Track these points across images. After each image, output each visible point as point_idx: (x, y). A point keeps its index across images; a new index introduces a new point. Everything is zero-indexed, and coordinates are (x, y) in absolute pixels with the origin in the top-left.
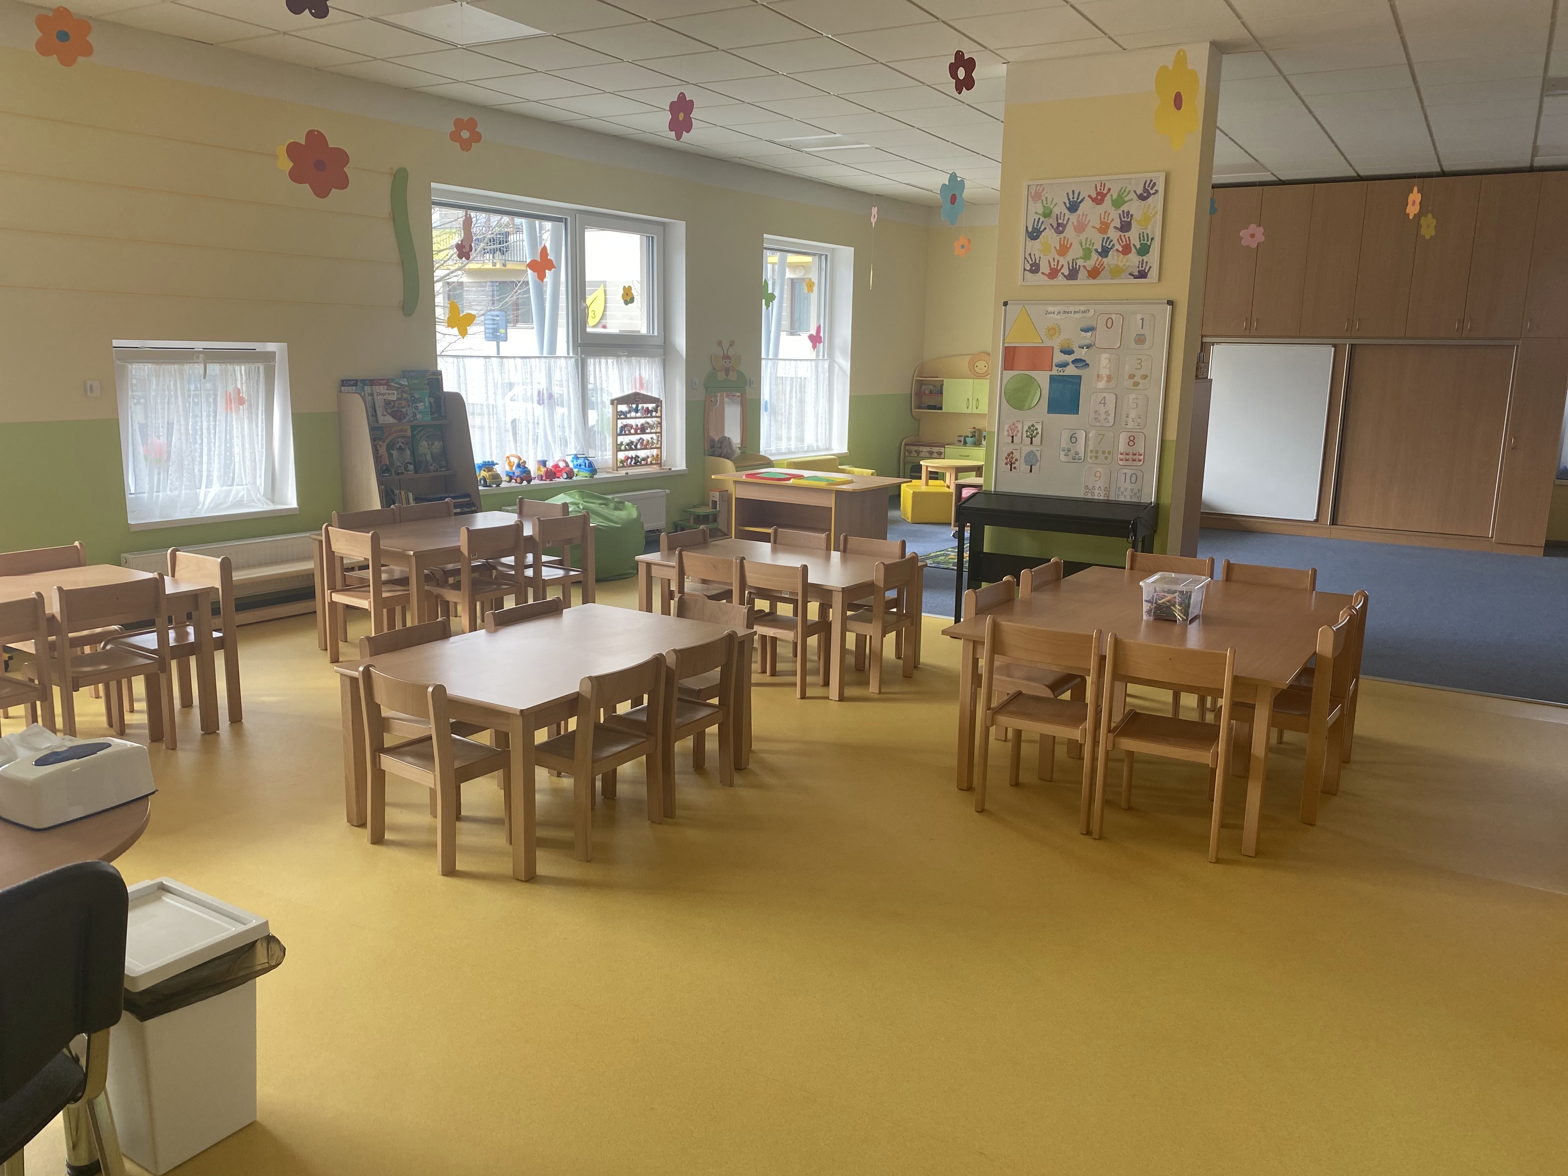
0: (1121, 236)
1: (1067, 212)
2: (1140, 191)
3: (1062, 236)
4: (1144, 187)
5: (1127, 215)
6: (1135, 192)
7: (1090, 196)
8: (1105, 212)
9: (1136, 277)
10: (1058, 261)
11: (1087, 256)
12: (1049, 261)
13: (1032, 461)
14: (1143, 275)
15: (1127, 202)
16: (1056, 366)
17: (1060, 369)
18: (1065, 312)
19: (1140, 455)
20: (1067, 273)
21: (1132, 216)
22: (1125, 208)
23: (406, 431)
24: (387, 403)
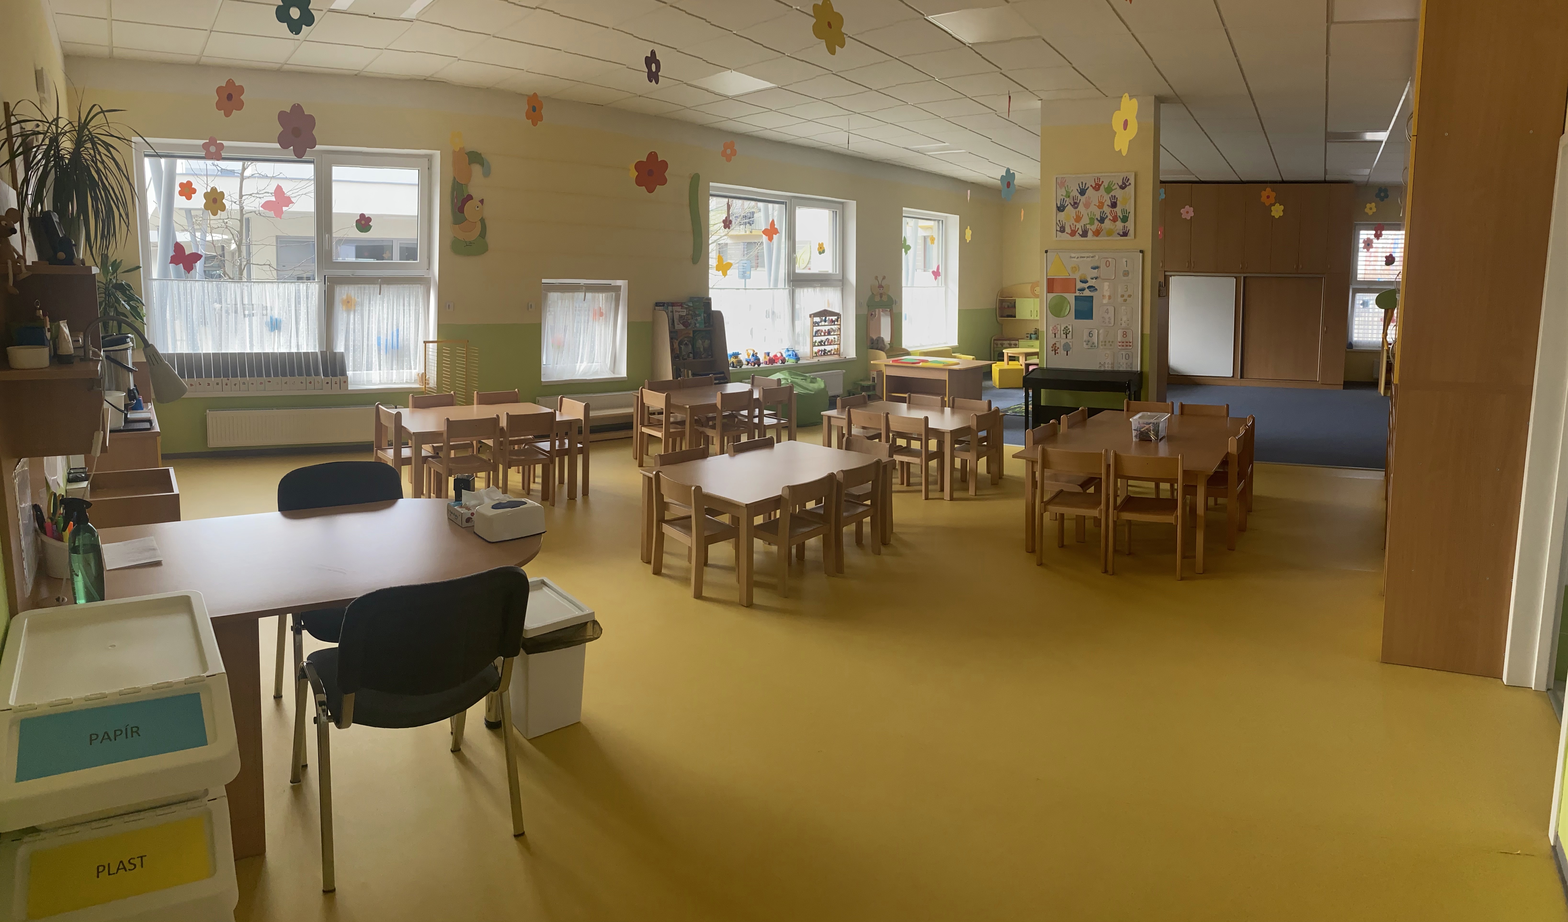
0: (1111, 211)
1: (1079, 196)
2: (1120, 184)
3: (1077, 210)
4: (1123, 181)
5: (1115, 198)
6: (1118, 184)
7: (1091, 186)
8: (1101, 196)
9: (1121, 236)
10: (1076, 225)
11: (1092, 223)
12: (1070, 225)
13: (1067, 348)
14: (1125, 234)
15: (1113, 190)
16: (1078, 290)
17: (1080, 292)
18: (1081, 257)
19: (1130, 342)
20: (1081, 233)
21: (1117, 198)
22: (1113, 193)
23: (690, 334)
24: (681, 317)
